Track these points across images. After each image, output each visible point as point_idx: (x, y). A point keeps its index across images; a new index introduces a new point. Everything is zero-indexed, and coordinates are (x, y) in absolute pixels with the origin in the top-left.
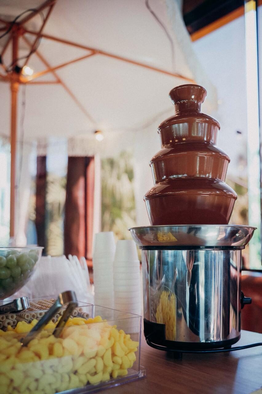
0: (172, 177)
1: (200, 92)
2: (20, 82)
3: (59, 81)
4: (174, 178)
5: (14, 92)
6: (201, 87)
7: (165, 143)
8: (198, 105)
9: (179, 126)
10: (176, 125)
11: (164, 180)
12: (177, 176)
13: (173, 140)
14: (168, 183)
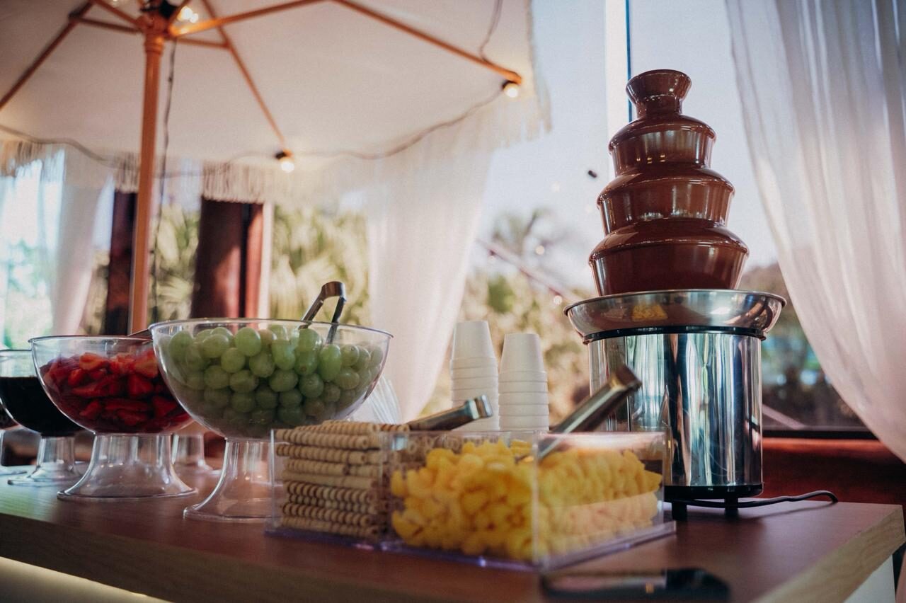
0: (645, 217)
1: (682, 82)
2: (167, 35)
3: (226, 44)
4: (649, 218)
5: (152, 54)
6: (685, 75)
7: (626, 161)
8: (678, 103)
9: (654, 136)
10: (649, 134)
11: (630, 223)
12: (654, 214)
13: (644, 157)
14: (635, 229)
